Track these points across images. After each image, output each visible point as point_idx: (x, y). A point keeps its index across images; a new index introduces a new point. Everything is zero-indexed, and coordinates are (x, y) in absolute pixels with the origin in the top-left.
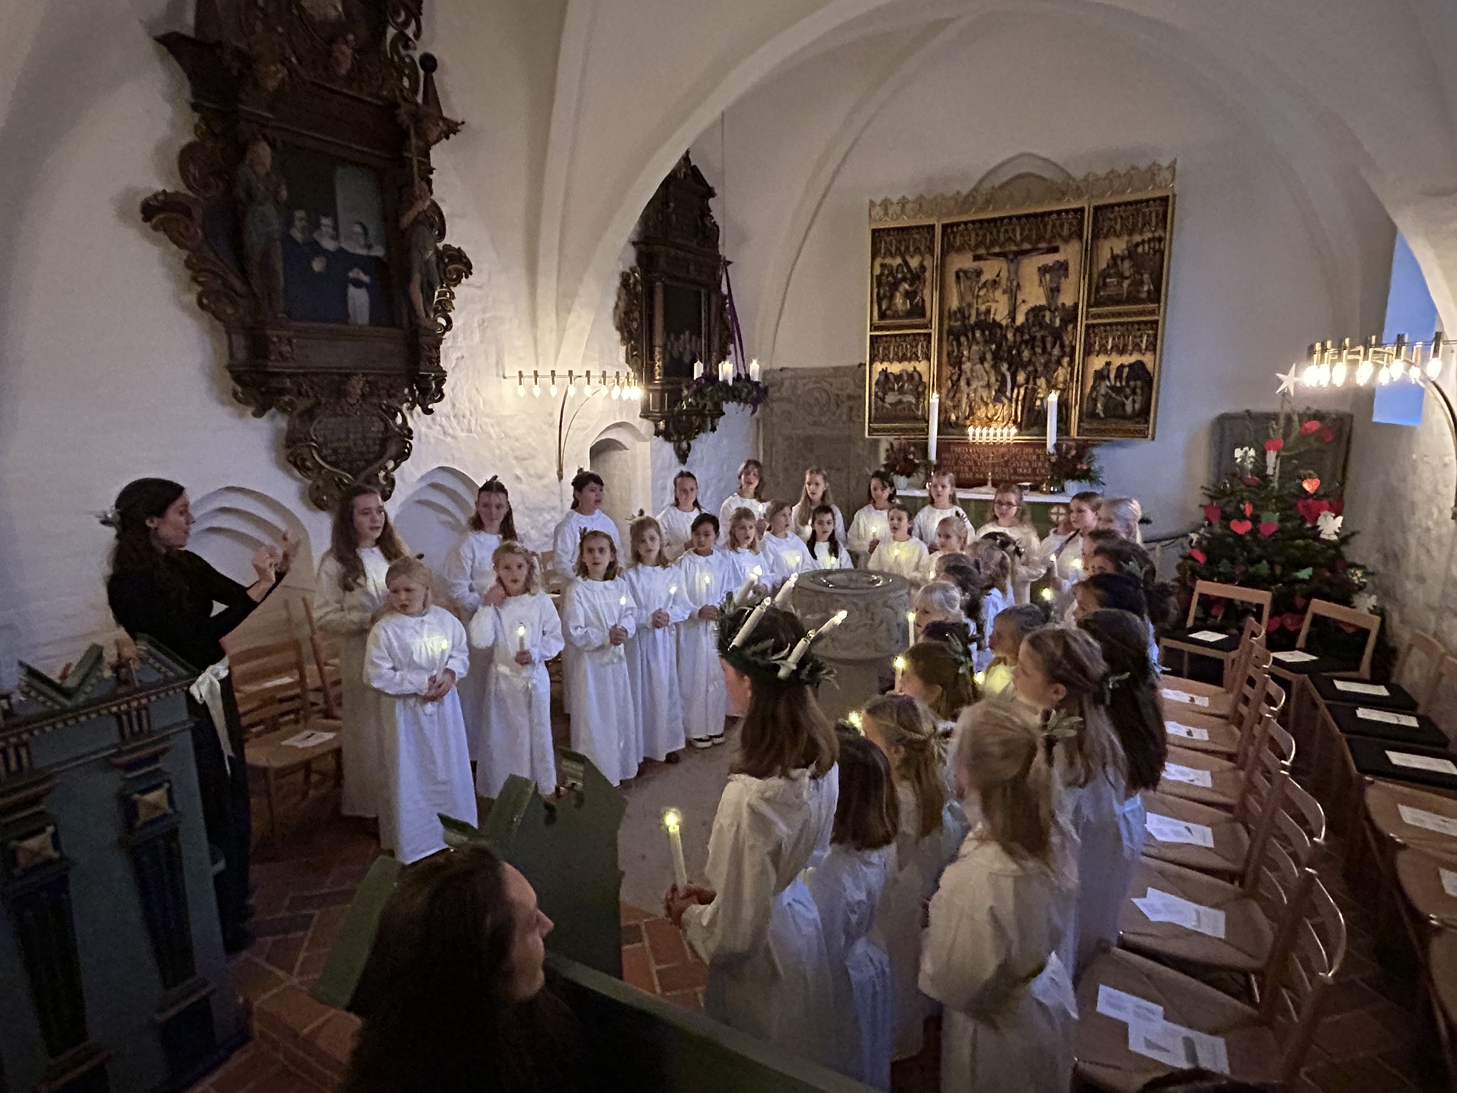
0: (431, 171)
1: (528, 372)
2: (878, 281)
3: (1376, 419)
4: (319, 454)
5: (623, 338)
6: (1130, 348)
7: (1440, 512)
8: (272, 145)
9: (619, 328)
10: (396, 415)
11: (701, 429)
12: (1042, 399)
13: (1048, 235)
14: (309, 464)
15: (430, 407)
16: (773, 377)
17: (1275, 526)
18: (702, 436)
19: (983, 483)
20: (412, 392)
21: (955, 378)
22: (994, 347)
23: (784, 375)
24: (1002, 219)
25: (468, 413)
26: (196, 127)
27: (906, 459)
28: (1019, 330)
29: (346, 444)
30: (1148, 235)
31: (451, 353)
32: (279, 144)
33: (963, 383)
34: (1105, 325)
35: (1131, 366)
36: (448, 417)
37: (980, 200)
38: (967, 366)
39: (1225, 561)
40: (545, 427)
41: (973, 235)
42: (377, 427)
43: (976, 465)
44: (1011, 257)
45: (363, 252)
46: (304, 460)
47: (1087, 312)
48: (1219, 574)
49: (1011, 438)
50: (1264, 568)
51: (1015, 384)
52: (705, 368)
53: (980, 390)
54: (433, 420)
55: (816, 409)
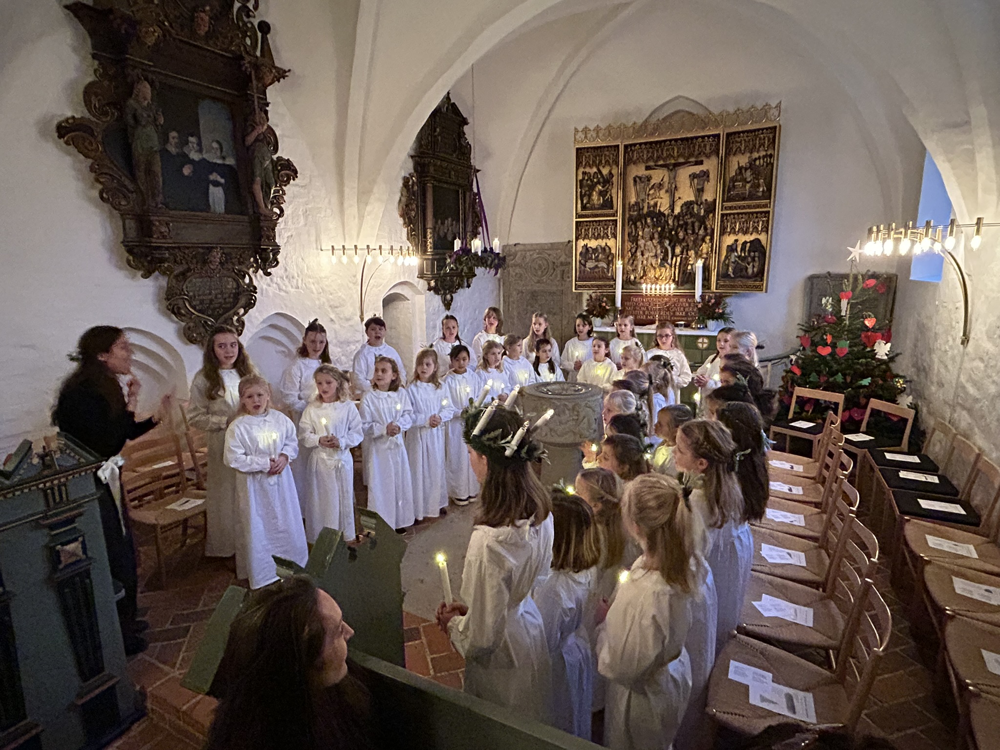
0: (267, 104)
1: (338, 246)
2: (581, 184)
3: (911, 278)
4: (190, 305)
5: (405, 223)
6: (751, 230)
7: (954, 340)
8: (152, 84)
9: (402, 216)
10: (244, 277)
11: (460, 286)
12: (692, 265)
13: (696, 153)
14: (183, 312)
15: (269, 270)
16: (509, 251)
17: (847, 350)
18: (461, 291)
19: (652, 322)
20: (256, 261)
21: (633, 250)
22: (659, 229)
23: (518, 248)
24: (665, 141)
25: (296, 275)
26: (95, 71)
27: (600, 306)
28: (677, 218)
29: (210, 297)
30: (763, 153)
31: (283, 233)
32: (157, 84)
33: (639, 254)
34: (734, 214)
35: (751, 242)
36: (282, 278)
37: (650, 128)
38: (641, 242)
39: (814, 374)
40: (351, 285)
41: (645, 152)
42: (231, 285)
43: (647, 309)
44: (671, 167)
45: (219, 162)
46: (179, 308)
47: (722, 206)
48: (810, 382)
49: (672, 291)
50: (839, 378)
51: (673, 255)
52: (462, 243)
53: (650, 259)
54: (271, 280)
55: (540, 273)
